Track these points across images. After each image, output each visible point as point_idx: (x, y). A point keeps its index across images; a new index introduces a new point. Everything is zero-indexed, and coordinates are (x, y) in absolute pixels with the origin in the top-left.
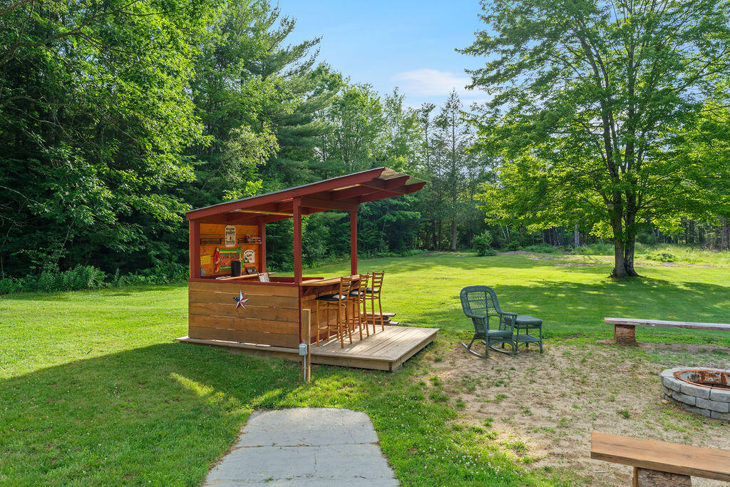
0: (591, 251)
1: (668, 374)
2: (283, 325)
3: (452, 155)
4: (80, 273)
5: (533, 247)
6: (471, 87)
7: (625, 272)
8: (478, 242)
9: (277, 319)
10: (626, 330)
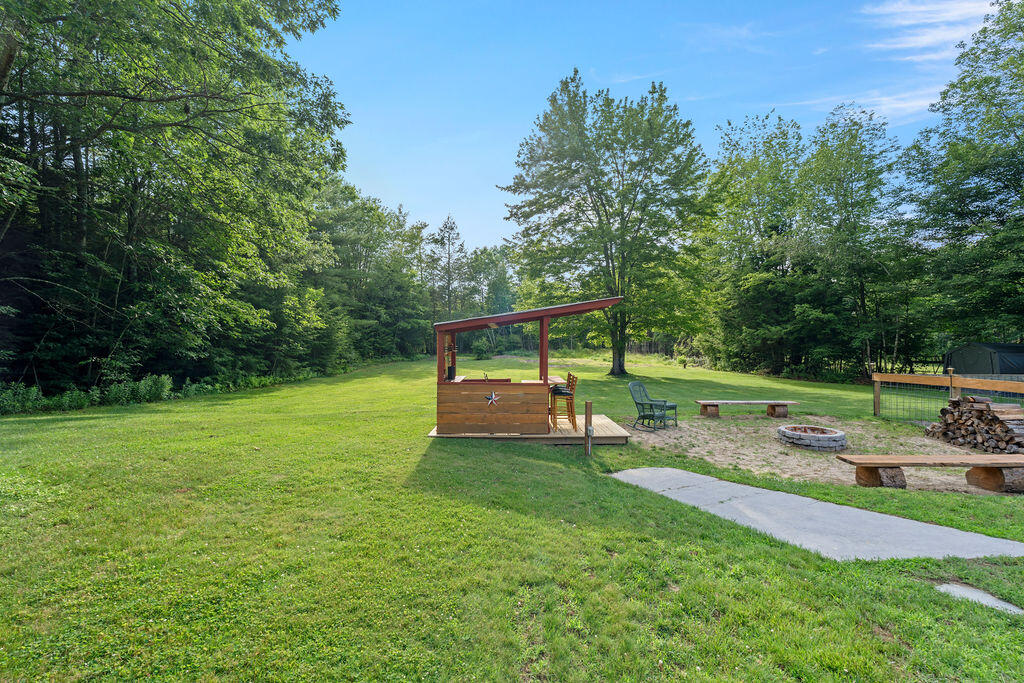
0: (557, 355)
1: (782, 428)
2: (534, 416)
3: (447, 270)
4: (155, 383)
5: (516, 352)
6: (507, 219)
7: (619, 371)
8: (477, 348)
9: (528, 412)
10: (713, 408)
